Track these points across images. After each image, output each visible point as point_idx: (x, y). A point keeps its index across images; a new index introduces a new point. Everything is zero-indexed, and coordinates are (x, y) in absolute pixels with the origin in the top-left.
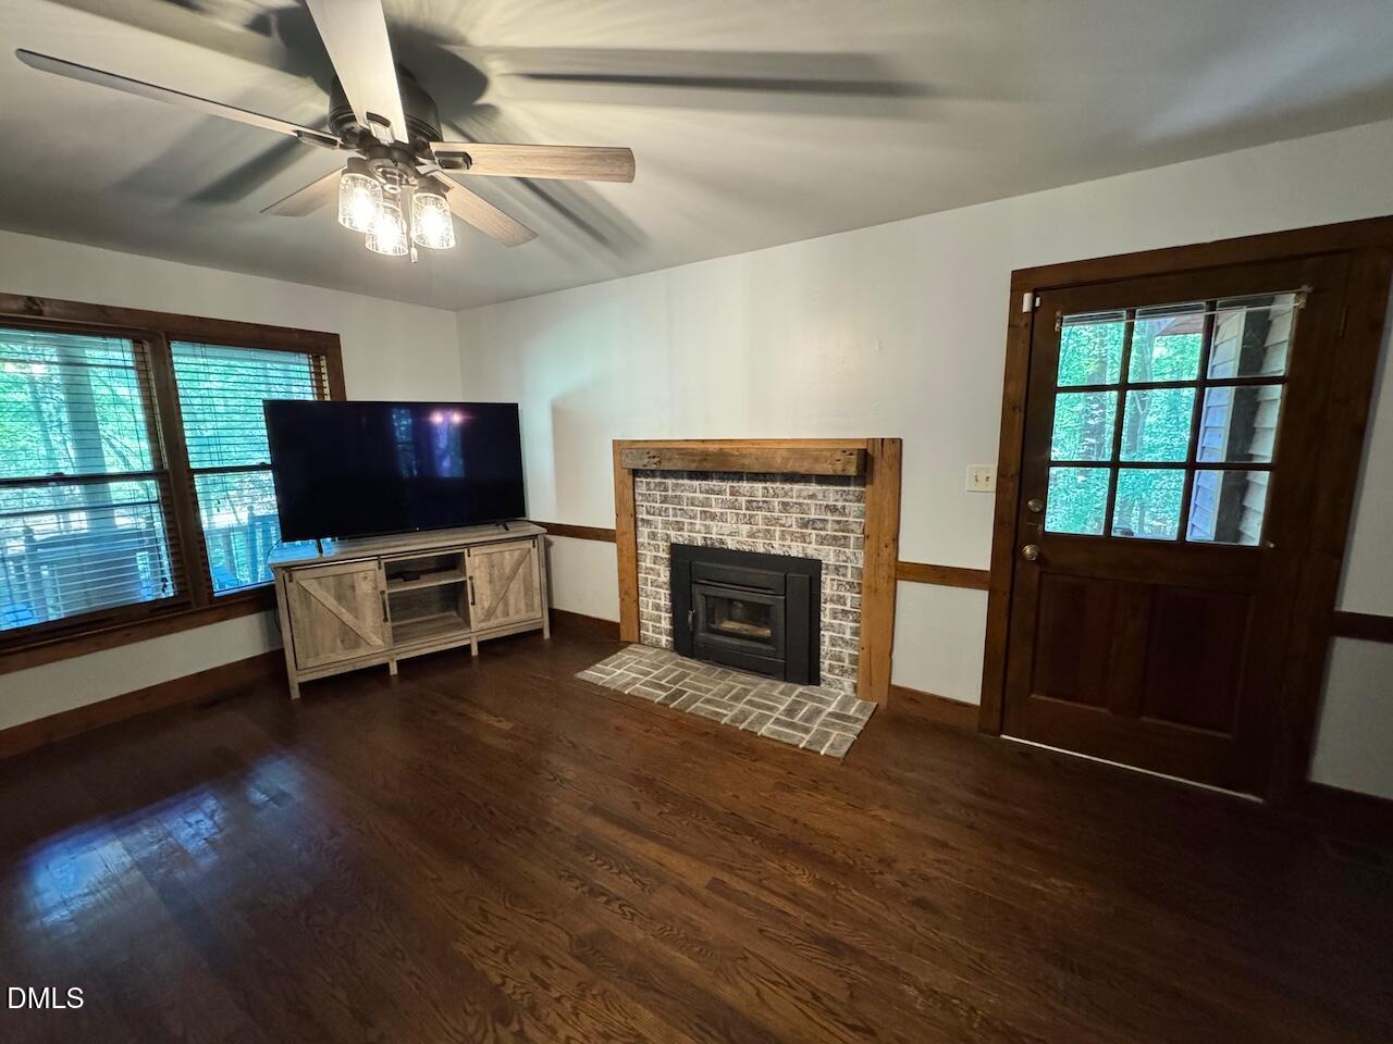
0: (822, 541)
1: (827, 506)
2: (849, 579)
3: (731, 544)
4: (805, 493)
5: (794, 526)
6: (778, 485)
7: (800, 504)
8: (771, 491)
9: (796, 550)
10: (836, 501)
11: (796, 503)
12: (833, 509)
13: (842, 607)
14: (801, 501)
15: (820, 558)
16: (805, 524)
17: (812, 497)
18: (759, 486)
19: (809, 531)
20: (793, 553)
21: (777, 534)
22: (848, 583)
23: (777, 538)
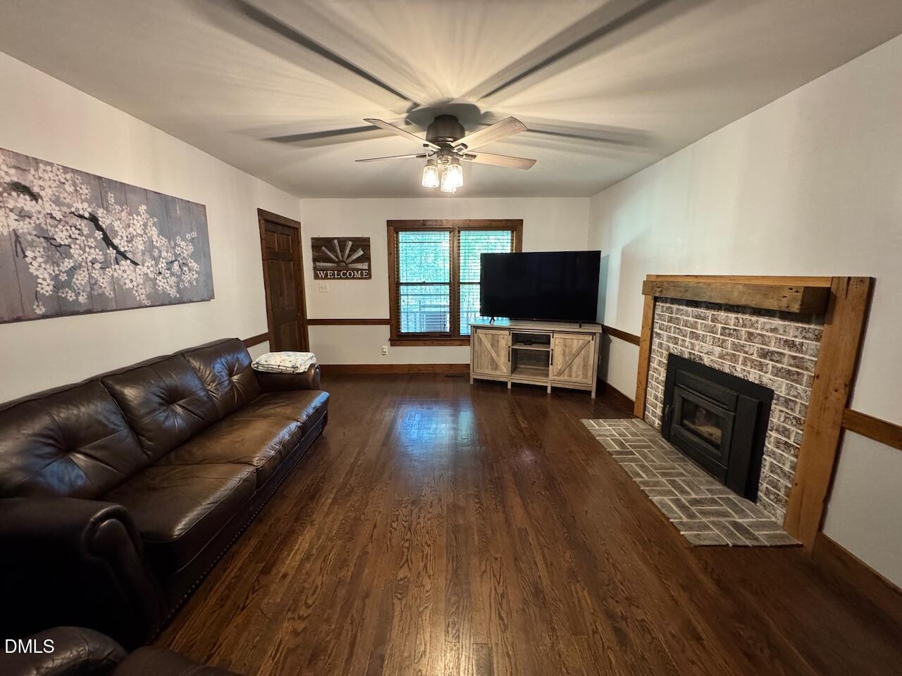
0: (777, 372)
1: (786, 341)
2: (797, 415)
3: (707, 361)
4: (768, 327)
5: (755, 355)
6: (747, 316)
7: (762, 336)
8: (741, 321)
9: (753, 376)
10: (796, 337)
11: (759, 334)
12: (791, 345)
13: (786, 439)
14: (764, 333)
15: (773, 388)
16: (765, 354)
17: (774, 330)
18: (732, 316)
19: (767, 361)
20: (751, 378)
21: (741, 359)
22: (795, 418)
23: (740, 362)
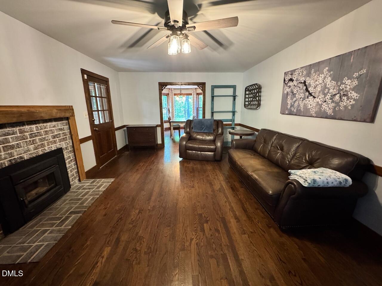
0: (60, 141)
1: (59, 129)
2: (70, 150)
3: (26, 157)
4: (52, 126)
5: (51, 139)
6: (41, 125)
7: (51, 130)
8: (39, 128)
9: (54, 147)
10: (61, 126)
11: (50, 130)
12: (61, 129)
13: (70, 159)
14: (51, 129)
15: (61, 147)
16: (54, 137)
17: (54, 127)
18: (34, 126)
19: (56, 139)
20: (53, 149)
21: (46, 144)
22: (70, 151)
23: (46, 146)
